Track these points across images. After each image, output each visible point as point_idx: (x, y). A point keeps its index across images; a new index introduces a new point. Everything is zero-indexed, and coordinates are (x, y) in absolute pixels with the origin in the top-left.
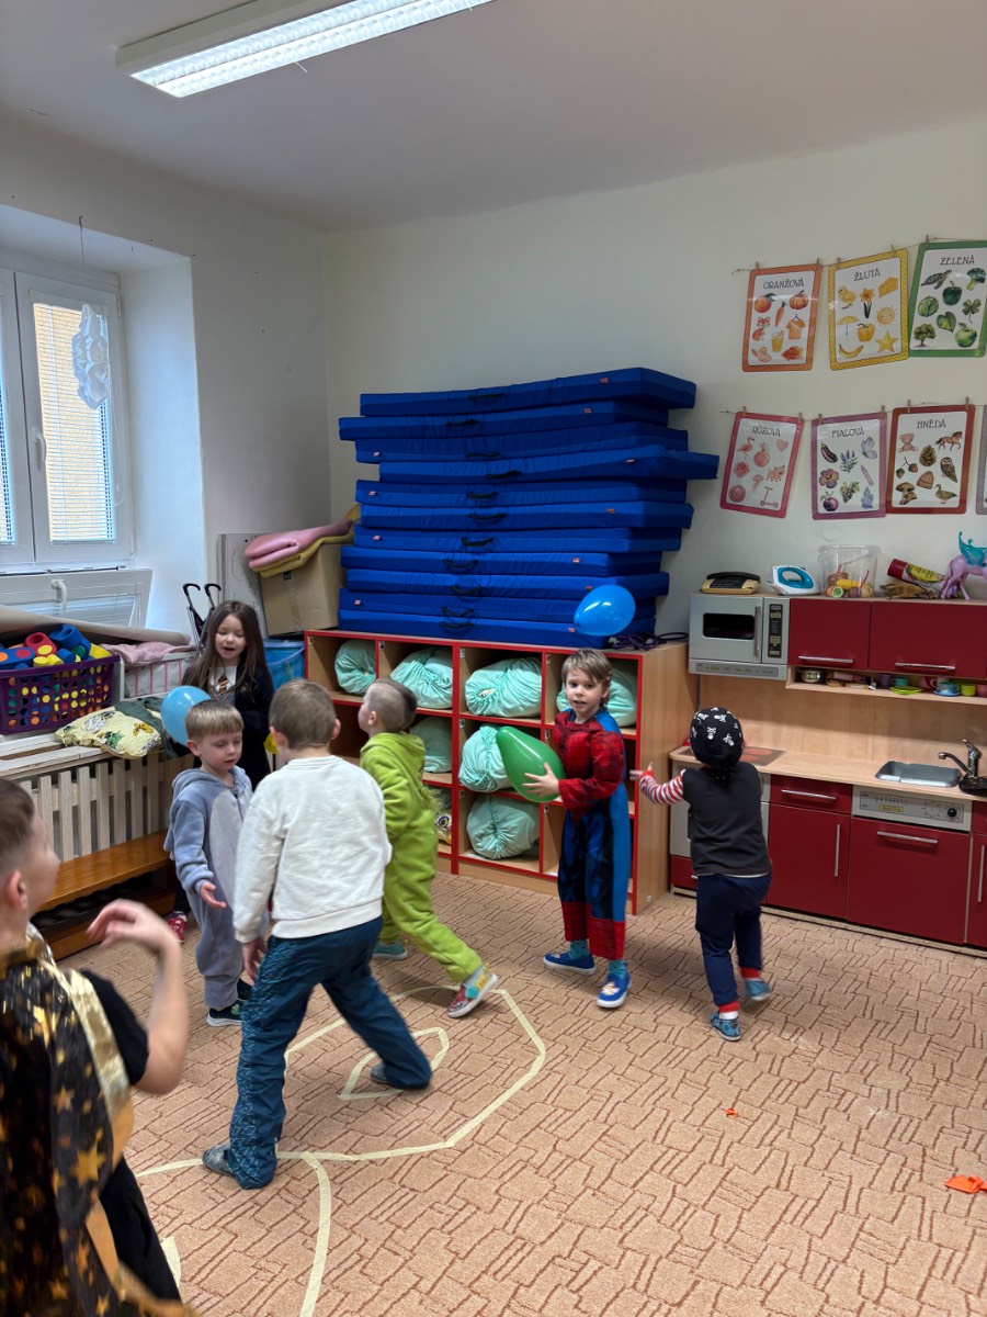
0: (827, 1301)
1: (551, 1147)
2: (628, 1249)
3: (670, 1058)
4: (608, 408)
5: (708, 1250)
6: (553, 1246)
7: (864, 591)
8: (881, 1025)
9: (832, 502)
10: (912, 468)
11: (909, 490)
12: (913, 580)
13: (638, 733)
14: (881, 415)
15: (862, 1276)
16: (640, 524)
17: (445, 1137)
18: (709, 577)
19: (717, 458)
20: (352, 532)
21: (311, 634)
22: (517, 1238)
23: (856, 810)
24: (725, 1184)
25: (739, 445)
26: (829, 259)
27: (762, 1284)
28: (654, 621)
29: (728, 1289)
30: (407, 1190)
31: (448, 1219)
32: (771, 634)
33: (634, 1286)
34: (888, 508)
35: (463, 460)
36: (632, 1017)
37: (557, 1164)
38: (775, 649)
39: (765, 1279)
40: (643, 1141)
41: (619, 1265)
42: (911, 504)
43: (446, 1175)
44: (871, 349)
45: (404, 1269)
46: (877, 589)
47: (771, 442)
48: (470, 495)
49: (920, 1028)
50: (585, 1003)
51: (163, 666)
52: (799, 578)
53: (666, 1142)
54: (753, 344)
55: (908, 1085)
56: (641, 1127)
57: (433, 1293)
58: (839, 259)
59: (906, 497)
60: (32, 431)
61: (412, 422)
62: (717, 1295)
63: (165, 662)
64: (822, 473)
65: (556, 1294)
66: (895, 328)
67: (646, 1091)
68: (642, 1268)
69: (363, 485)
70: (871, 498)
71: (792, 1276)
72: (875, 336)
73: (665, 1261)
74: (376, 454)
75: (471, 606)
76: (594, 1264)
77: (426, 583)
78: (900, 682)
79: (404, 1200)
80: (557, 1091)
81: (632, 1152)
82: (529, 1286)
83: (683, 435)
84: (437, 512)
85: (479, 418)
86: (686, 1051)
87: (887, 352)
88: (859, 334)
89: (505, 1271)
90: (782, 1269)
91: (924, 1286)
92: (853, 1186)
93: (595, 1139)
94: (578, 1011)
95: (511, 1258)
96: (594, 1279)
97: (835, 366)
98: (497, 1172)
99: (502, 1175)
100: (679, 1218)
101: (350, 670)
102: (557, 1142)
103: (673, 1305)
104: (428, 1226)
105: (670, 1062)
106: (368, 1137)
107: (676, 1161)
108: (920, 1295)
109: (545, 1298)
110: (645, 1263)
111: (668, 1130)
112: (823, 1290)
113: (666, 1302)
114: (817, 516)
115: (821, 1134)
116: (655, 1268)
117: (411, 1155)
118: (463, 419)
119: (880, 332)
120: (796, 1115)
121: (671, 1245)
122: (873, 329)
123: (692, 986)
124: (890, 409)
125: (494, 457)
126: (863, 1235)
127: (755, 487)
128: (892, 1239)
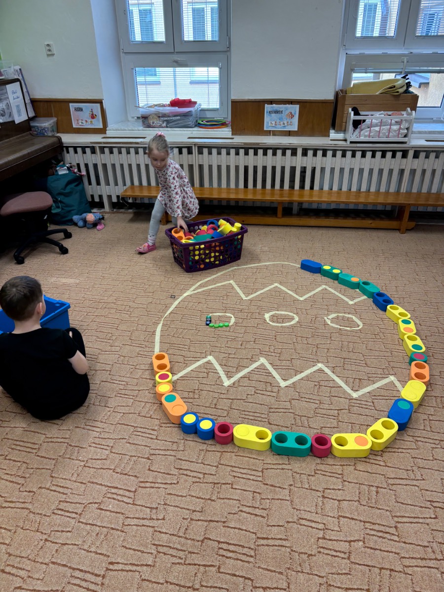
0: (310, 475)
2: (290, 402)
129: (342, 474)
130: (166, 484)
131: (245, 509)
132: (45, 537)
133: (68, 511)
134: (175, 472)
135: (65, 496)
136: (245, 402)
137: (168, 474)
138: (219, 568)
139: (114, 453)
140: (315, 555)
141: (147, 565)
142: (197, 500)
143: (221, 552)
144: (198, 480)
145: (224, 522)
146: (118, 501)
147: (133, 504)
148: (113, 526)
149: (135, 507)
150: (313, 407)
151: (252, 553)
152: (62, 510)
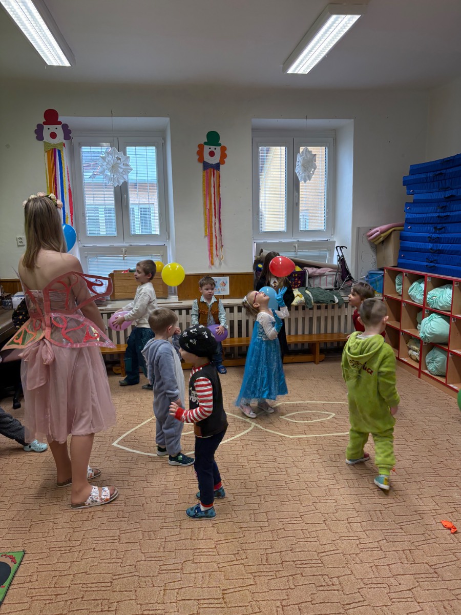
0: (334, 513)
1: (317, 450)
15: (357, 517)
21: (387, 269)
22: (275, 460)
30: (265, 439)
31: (265, 448)
33: (286, 482)
35: (438, 191)
48: (438, 207)
60: (295, 192)
61: (423, 176)
63: (326, 275)
68: (295, 480)
69: (407, 204)
74: (412, 191)
75: (436, 258)
77: (423, 248)
79: (261, 441)
82: (262, 468)
84: (427, 215)
85: (444, 171)
89: (261, 463)
91: (373, 530)
93: (333, 454)
95: (267, 462)
99: (293, 448)
100: (325, 478)
101: (399, 285)
102: (321, 449)
112: (337, 511)
113: (289, 488)
115: (419, 489)
118: (438, 172)
125: (446, 189)
126: (378, 512)
128: (387, 518)
130: (236, 538)
131: (301, 540)
132: (162, 588)
133: (171, 570)
134: (239, 530)
135: (161, 562)
137: (234, 532)
138: (302, 574)
139: (184, 529)
140: (360, 553)
141: (251, 585)
142: (265, 542)
143: (298, 566)
144: (258, 531)
145: (291, 550)
146: (206, 555)
147: (218, 555)
148: (211, 570)
149: (221, 557)
151: (319, 562)
152: (166, 570)
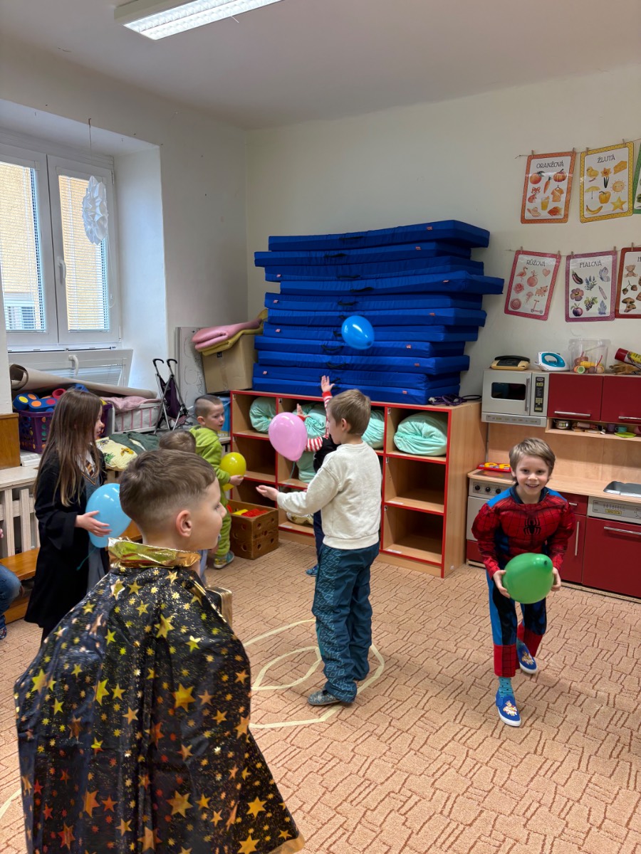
0: (567, 826)
1: (388, 723)
2: (437, 789)
3: (465, 669)
4: (432, 246)
5: (489, 791)
6: (389, 786)
7: (599, 369)
8: (604, 652)
9: (579, 310)
10: (634, 288)
11: (631, 303)
12: (632, 362)
13: (448, 460)
14: (613, 253)
15: (590, 811)
16: (452, 323)
17: (319, 715)
18: (496, 359)
19: (503, 280)
20: (262, 327)
21: (234, 393)
22: (365, 779)
23: (590, 512)
24: (501, 750)
25: (517, 273)
26: (581, 148)
27: (524, 814)
28: (459, 387)
29: (502, 816)
30: (295, 747)
31: (321, 766)
32: (536, 396)
33: (441, 813)
34: (616, 314)
35: (336, 280)
36: (441, 642)
37: (392, 734)
38: (539, 406)
39: (526, 811)
40: (447, 721)
41: (432, 799)
42: (632, 312)
43: (320, 739)
44: (608, 208)
45: (293, 797)
46: (608, 368)
47: (539, 271)
48: (340, 303)
49: (630, 654)
50: (409, 634)
51: (139, 412)
52: (555, 360)
53: (462, 722)
54: (528, 205)
55: (621, 691)
56: (446, 712)
57: (312, 812)
58: (588, 148)
59: (629, 307)
60: (58, 258)
61: (302, 255)
62: (495, 820)
63: (141, 409)
64: (572, 291)
65: (391, 816)
66: (624, 195)
67: (450, 690)
68: (447, 801)
69: (269, 296)
70: (605, 308)
71: (545, 809)
72: (611, 200)
73: (461, 797)
74: (279, 276)
75: (339, 376)
76: (415, 798)
77: (310, 361)
78: (621, 429)
79: (293, 754)
80: (391, 689)
81: (440, 728)
82: (373, 810)
83: (481, 265)
84: (318, 314)
85: (346, 252)
86: (476, 665)
87: (618, 210)
88: (600, 198)
89: (358, 800)
90: (538, 805)
91: (630, 819)
92: (585, 754)
93: (416, 719)
94: (406, 639)
95: (361, 792)
96: (415, 807)
97: (584, 220)
98: (353, 738)
99: (356, 740)
100: (471, 771)
101: (259, 417)
102: (391, 720)
103: (466, 825)
104: (308, 771)
105: (465, 672)
106: (269, 713)
107: (469, 734)
108: (628, 824)
109: (383, 818)
110: (448, 798)
111: (464, 715)
112: (564, 819)
113: (462, 823)
114: (568, 319)
115: (564, 720)
116: (455, 802)
117: (298, 726)
118: (336, 253)
119: (614, 197)
120: (548, 707)
121: (465, 787)
122: (610, 195)
123: (480, 624)
124: (619, 249)
125: (356, 278)
126: (591, 785)
127: (528, 300)
128: (610, 788)
129: (568, 799)
136: (417, 834)
150: (455, 773)
